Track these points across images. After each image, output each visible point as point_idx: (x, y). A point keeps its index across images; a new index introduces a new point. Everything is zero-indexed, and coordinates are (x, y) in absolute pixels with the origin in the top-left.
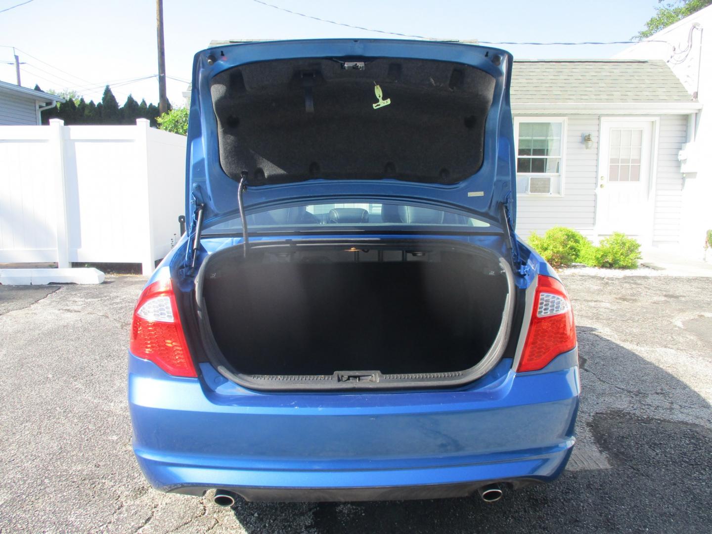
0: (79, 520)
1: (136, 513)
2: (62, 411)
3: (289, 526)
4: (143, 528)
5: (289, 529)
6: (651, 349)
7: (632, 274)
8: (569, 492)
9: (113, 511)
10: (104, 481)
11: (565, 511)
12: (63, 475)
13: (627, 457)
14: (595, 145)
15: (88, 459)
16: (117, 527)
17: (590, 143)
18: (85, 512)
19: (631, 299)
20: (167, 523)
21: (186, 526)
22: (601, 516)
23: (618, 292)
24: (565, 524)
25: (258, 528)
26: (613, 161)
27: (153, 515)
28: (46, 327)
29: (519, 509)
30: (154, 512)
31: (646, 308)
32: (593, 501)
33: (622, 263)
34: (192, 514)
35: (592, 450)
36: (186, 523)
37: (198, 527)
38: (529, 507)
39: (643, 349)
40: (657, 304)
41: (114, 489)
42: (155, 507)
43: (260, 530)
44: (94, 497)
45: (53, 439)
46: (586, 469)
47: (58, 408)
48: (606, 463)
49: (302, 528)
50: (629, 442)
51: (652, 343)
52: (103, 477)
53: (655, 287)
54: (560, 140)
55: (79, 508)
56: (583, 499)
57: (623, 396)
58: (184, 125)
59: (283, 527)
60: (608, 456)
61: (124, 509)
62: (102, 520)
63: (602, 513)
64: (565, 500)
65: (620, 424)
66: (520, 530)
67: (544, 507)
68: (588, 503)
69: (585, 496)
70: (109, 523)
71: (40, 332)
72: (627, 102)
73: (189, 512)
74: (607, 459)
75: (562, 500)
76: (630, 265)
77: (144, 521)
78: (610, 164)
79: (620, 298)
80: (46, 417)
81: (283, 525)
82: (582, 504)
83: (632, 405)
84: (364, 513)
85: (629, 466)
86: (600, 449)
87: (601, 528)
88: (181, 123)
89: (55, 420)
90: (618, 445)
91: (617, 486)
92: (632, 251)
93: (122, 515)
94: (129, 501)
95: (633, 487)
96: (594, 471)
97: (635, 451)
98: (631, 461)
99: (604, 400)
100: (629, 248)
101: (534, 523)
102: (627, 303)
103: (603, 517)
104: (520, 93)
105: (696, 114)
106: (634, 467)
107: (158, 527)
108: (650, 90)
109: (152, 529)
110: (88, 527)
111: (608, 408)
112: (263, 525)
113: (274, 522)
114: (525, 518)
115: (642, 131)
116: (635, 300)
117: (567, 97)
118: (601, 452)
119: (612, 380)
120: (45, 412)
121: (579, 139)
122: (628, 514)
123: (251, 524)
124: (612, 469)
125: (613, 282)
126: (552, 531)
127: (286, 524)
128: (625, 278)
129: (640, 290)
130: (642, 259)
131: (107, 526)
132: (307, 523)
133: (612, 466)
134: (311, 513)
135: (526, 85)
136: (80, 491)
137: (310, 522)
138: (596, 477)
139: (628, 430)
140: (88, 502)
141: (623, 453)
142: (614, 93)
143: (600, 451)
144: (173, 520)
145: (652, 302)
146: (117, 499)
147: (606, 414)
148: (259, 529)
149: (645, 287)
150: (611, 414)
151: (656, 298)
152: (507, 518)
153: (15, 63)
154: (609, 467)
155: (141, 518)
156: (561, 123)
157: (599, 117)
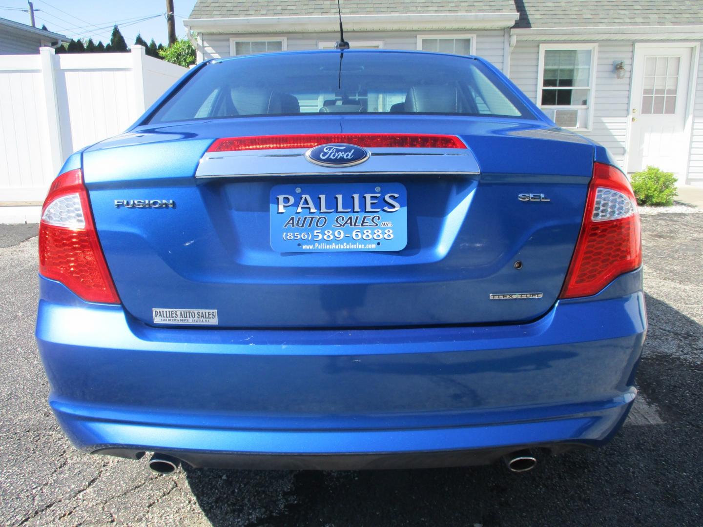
0: (9, 480)
1: (80, 472)
2: (24, 351)
3: (264, 492)
4: (85, 492)
5: (263, 496)
6: (696, 288)
7: (667, 211)
8: (614, 454)
9: (53, 470)
10: (51, 433)
11: (611, 479)
12: (6, 425)
13: (682, 410)
14: (627, 75)
15: (38, 406)
16: (53, 490)
17: (622, 72)
18: (19, 471)
19: (668, 236)
20: (114, 486)
21: (137, 490)
22: (658, 485)
23: (653, 229)
24: (612, 495)
25: (224, 494)
26: (646, 91)
27: (100, 476)
28: (29, 264)
29: (552, 474)
30: (102, 471)
31: (686, 245)
32: (645, 466)
33: (654, 200)
34: (147, 475)
35: (638, 402)
36: (136, 487)
37: (151, 492)
38: (564, 472)
39: (687, 287)
40: (698, 241)
41: (60, 443)
42: (104, 466)
43: (227, 497)
44: (35, 453)
45: (5, 383)
46: (633, 424)
47: (19, 349)
48: (657, 417)
49: (279, 496)
50: (684, 393)
51: (697, 282)
52: (51, 428)
53: (693, 224)
54: (589, 69)
55: (14, 465)
56: (632, 463)
57: (670, 339)
58: (186, 57)
59: (256, 494)
60: (659, 409)
61: (66, 467)
62: (37, 480)
63: (659, 482)
64: (609, 464)
65: (669, 371)
66: (554, 503)
67: (584, 472)
68: (640, 469)
69: (634, 459)
70: (44, 485)
71: (22, 269)
72: (665, 25)
73: (143, 473)
74: (658, 412)
75: (606, 464)
76: (664, 202)
77: (87, 483)
78: (643, 96)
79: (656, 236)
80: (4, 358)
81: (256, 491)
82: (631, 470)
83: (681, 349)
84: (357, 477)
85: (686, 421)
86: (648, 400)
87: (659, 502)
88: (184, 56)
89: (13, 361)
90: (670, 396)
91: (675, 447)
92: (667, 187)
93: (62, 475)
94: (75, 458)
95: (695, 448)
96: (643, 427)
97: (691, 403)
98: (688, 415)
99: (648, 344)
100: (664, 183)
101: (572, 493)
102: (664, 240)
103: (660, 487)
104: (547, 17)
106: (693, 422)
107: (102, 491)
108: (691, 11)
109: (94, 494)
110: (18, 490)
111: (653, 352)
112: (231, 490)
113: (245, 486)
114: (560, 487)
115: (679, 58)
116: (673, 238)
117: (597, 21)
118: (649, 404)
119: (655, 321)
120: (4, 353)
121: (610, 68)
122: (692, 482)
123: (217, 489)
124: (665, 425)
125: (646, 219)
126: (596, 504)
127: (260, 489)
128: (659, 215)
129: (677, 227)
130: (677, 195)
131: (41, 489)
132: (285, 489)
133: (664, 421)
134: (292, 476)
135: (554, 9)
136: (20, 445)
137: (289, 487)
138: (646, 435)
139: (680, 378)
140: (26, 459)
141: (677, 406)
142: (650, 16)
143: (647, 402)
144: (122, 482)
145: (691, 239)
146: (62, 455)
147: (652, 359)
148: (225, 496)
149: (683, 224)
150: (657, 359)
151: (695, 235)
152: (537, 486)
153: (29, 10)
154: (660, 421)
155: (84, 479)
156: (591, 50)
157: (633, 42)
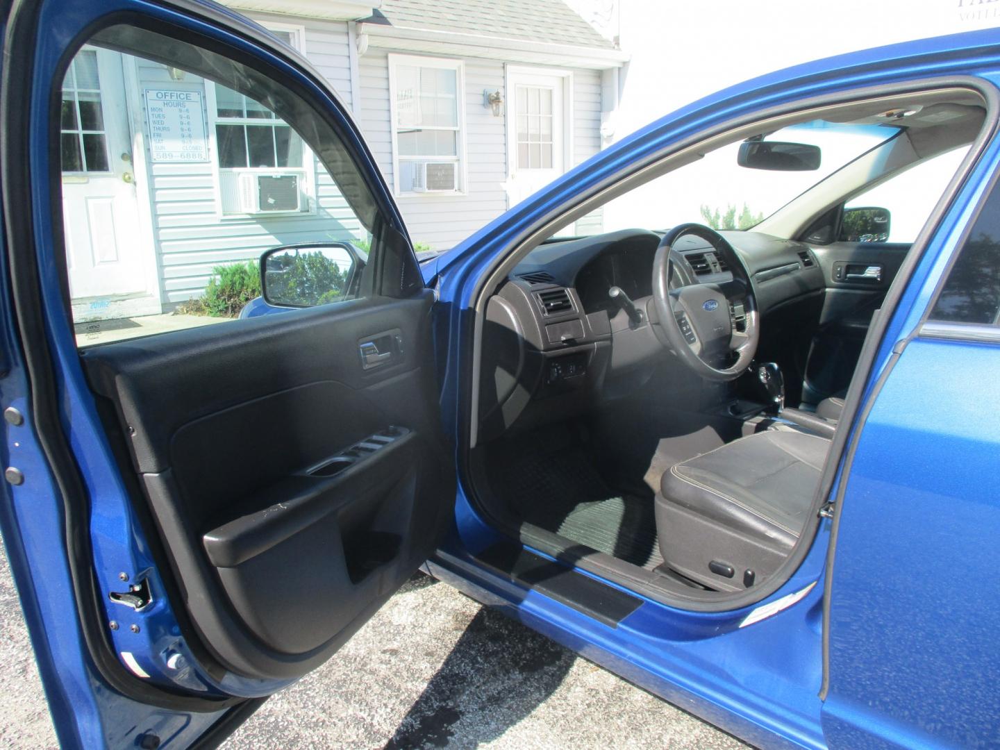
14: (502, 111)
17: (500, 105)
26: (521, 136)
54: (456, 100)
78: (519, 142)
104: (397, 9)
105: (619, 68)
108: (560, 27)
115: (551, 91)
117: (468, 25)
121: (481, 100)
142: (523, 27)
156: (455, 71)
157: (504, 64)
